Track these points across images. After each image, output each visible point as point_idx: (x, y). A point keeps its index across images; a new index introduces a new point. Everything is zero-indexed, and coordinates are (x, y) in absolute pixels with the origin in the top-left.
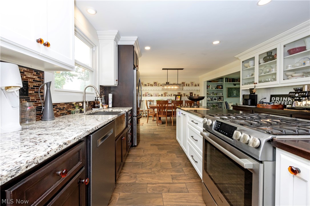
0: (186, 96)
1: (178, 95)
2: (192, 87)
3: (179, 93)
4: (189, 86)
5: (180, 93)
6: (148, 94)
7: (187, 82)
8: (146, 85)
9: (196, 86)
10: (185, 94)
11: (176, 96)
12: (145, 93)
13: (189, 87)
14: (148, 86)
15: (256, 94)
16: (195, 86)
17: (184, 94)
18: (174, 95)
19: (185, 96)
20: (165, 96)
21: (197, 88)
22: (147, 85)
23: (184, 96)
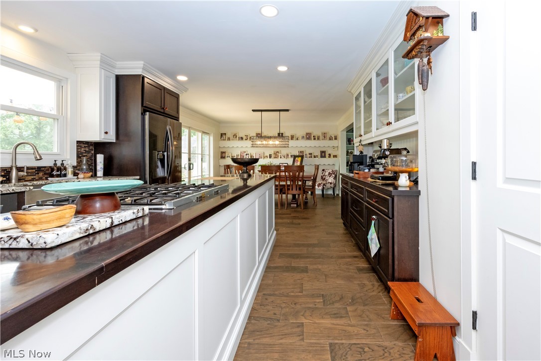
0: (313, 157)
1: (298, 156)
2: (324, 141)
3: (300, 152)
4: (318, 139)
5: (303, 152)
6: (246, 154)
7: (317, 133)
8: (242, 138)
9: (332, 139)
10: (311, 154)
11: (295, 157)
12: (241, 153)
13: (318, 141)
14: (246, 140)
15: (364, 154)
16: (330, 139)
17: (309, 154)
18: (291, 156)
19: (311, 157)
20: (276, 158)
21: (334, 143)
22: (244, 138)
23: (309, 157)
